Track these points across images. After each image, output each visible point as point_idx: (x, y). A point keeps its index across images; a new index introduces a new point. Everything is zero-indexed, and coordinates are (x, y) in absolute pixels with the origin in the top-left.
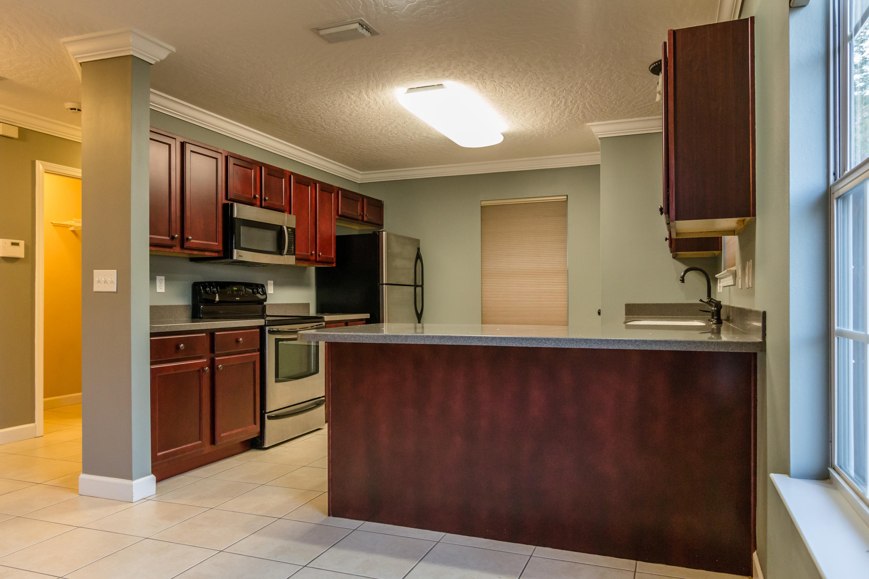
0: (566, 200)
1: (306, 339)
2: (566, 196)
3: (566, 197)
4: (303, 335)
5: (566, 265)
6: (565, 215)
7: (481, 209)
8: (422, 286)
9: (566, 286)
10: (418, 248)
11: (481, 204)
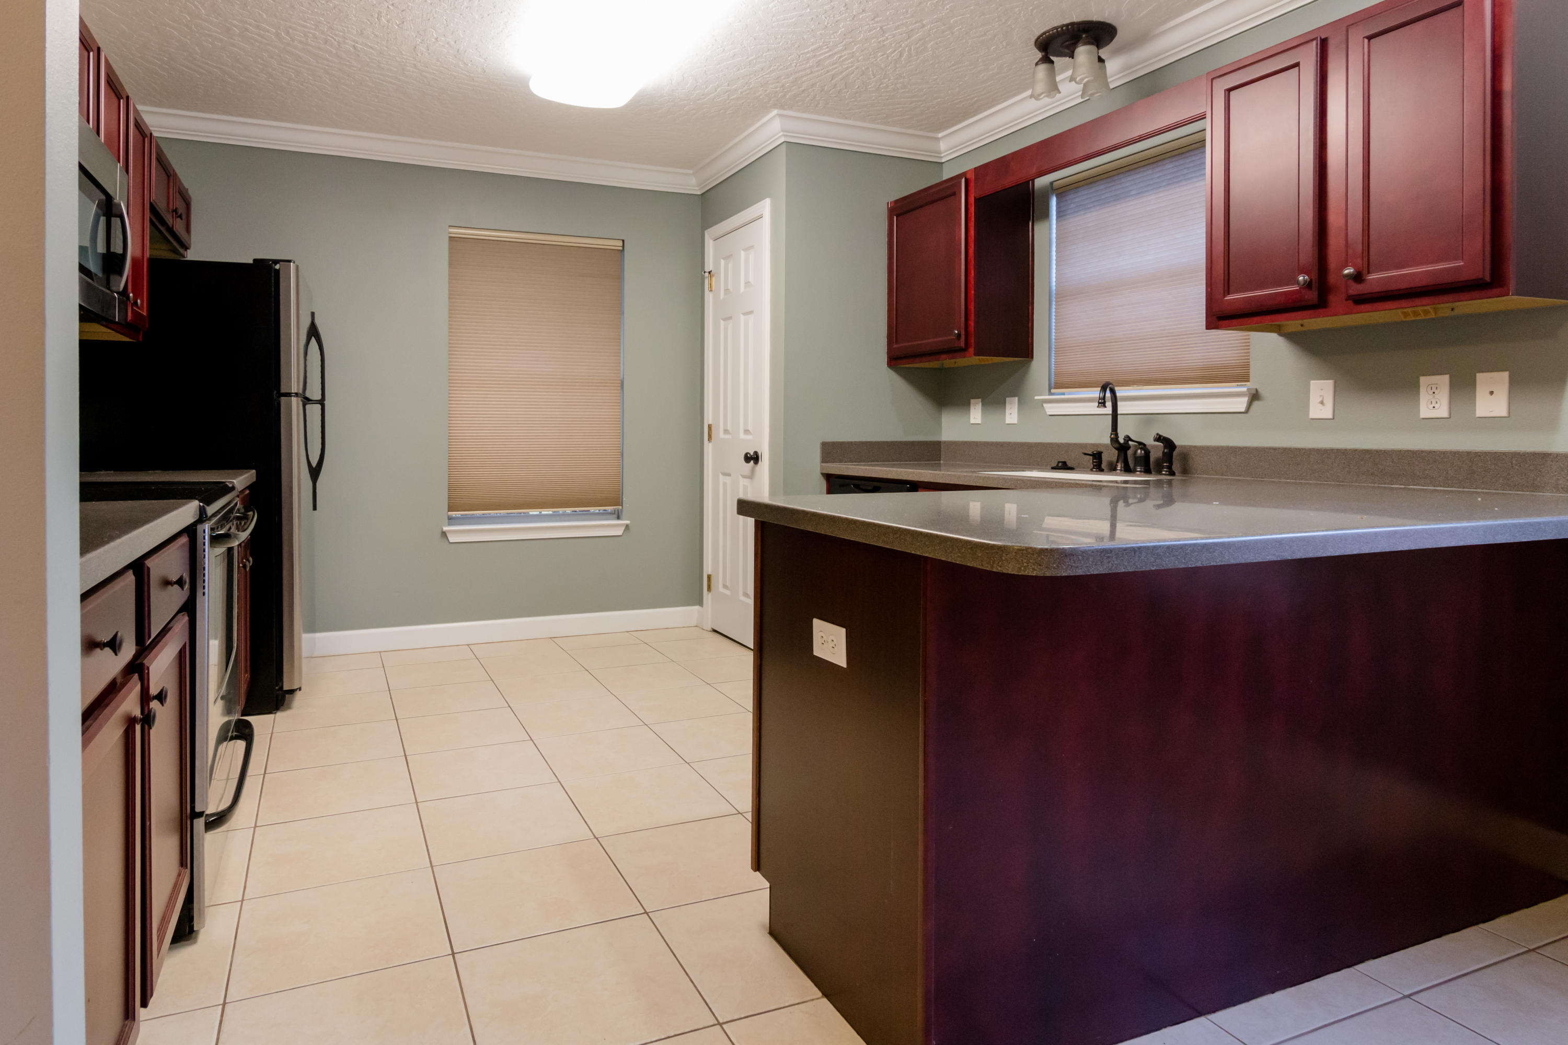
0: (621, 248)
1: (1077, 567)
2: (622, 241)
3: (621, 244)
4: (1066, 556)
5: (619, 373)
6: (619, 277)
7: (450, 245)
8: (322, 402)
9: (619, 409)
10: (313, 314)
11: (451, 233)
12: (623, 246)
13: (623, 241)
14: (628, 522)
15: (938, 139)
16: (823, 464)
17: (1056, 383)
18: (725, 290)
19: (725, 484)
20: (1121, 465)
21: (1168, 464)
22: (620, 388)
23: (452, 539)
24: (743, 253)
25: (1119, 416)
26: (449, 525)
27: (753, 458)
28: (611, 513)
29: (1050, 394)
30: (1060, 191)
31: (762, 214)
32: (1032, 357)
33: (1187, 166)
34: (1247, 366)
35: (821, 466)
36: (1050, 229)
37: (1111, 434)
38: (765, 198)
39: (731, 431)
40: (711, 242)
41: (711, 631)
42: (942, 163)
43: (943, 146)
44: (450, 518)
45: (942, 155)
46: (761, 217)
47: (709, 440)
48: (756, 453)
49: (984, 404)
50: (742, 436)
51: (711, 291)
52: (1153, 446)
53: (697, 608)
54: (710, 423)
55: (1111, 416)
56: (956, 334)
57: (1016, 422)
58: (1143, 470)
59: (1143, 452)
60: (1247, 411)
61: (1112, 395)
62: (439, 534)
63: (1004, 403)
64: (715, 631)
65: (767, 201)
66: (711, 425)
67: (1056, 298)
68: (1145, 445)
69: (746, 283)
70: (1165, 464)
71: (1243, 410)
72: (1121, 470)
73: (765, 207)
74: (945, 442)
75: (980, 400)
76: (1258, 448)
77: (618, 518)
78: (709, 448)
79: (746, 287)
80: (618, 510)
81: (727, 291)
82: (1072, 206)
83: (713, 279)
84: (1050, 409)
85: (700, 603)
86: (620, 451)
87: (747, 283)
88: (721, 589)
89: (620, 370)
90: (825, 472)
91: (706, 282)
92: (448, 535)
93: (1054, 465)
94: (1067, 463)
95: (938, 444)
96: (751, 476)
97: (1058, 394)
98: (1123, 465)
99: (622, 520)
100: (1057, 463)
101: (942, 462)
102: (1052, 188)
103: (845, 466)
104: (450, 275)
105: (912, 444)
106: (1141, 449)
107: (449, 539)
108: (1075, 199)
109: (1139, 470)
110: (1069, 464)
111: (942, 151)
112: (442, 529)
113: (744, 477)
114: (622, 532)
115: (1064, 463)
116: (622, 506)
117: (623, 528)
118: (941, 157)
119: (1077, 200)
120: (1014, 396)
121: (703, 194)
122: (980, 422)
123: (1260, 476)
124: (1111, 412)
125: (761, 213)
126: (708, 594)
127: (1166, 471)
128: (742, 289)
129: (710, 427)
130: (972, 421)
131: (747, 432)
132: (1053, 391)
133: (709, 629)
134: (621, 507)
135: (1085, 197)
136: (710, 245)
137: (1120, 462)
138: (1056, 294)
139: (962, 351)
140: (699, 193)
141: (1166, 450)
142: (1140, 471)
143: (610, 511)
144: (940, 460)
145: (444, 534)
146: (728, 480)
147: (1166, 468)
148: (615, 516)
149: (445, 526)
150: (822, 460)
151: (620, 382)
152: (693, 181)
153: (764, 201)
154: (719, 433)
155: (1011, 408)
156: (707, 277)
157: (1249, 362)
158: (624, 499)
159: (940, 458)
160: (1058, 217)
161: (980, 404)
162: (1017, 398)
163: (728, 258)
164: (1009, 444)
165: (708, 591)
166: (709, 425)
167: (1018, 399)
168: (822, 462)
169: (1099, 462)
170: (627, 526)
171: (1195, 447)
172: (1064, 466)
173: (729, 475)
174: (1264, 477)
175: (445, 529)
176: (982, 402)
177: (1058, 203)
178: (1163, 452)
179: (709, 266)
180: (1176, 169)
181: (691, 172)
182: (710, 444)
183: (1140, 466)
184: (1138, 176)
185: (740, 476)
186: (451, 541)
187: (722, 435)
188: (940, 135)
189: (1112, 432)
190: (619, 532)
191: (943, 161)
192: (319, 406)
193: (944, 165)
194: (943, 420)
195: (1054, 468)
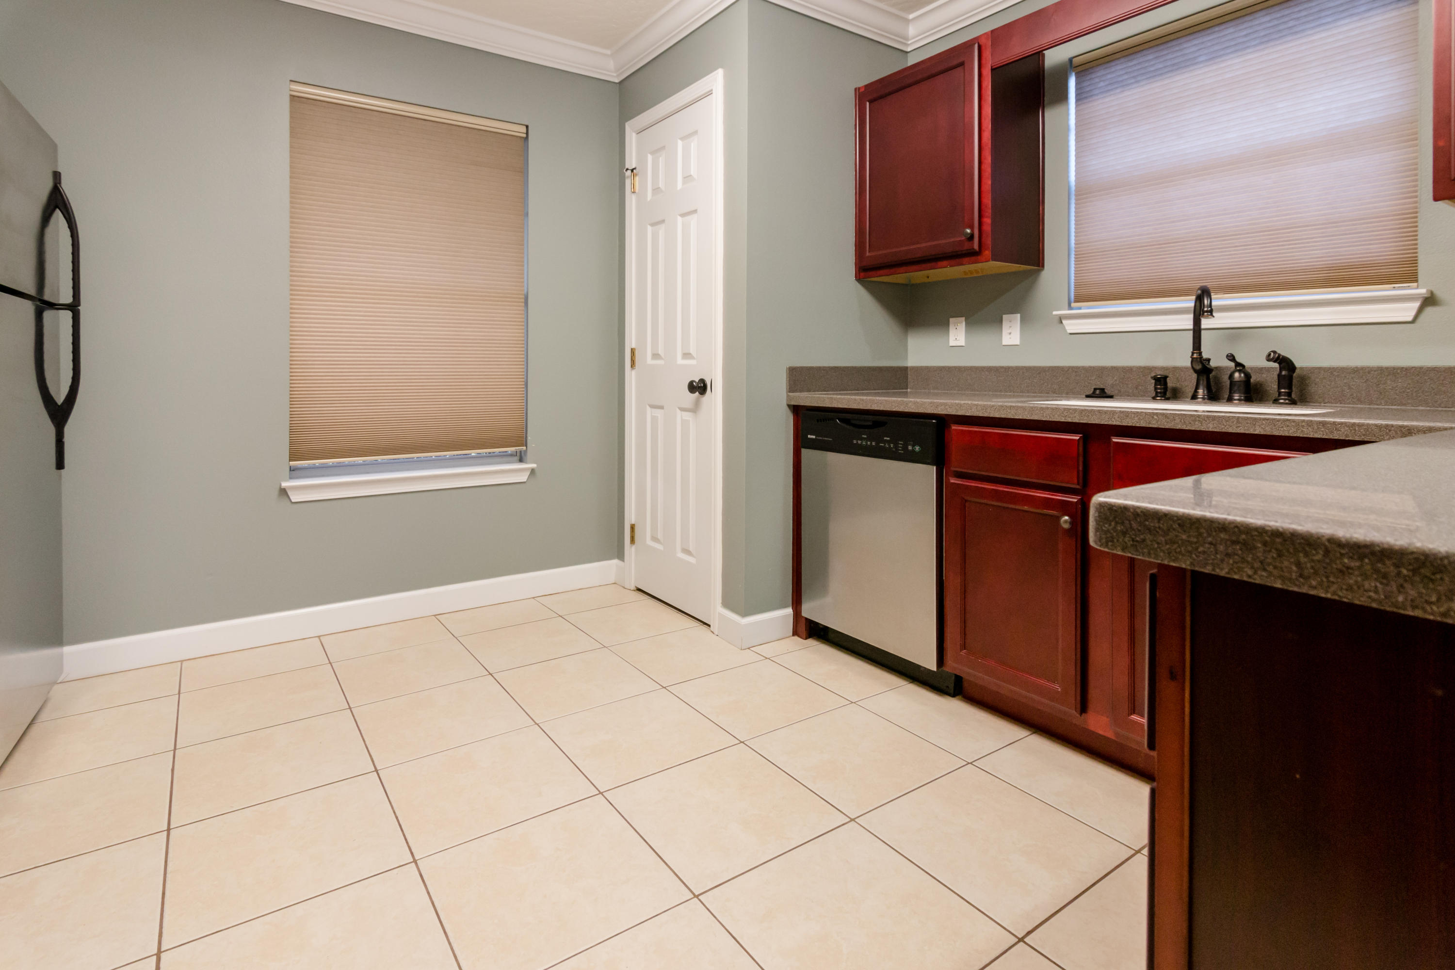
0: (525, 135)
2: (525, 127)
3: (524, 130)
5: (523, 287)
6: (522, 170)
7: (291, 107)
8: (74, 307)
9: (523, 329)
10: (57, 176)
11: (293, 91)
12: (527, 133)
13: (527, 127)
14: (534, 466)
15: (908, 21)
16: (790, 394)
17: (1076, 296)
18: (653, 190)
19: (654, 419)
20: (1204, 391)
21: (1287, 391)
22: (523, 304)
23: (294, 498)
24: (680, 143)
25: (1203, 332)
26: (291, 478)
27: (699, 387)
28: (511, 455)
29: (1070, 308)
30: (1080, 69)
31: (712, 90)
32: (1043, 266)
33: (1295, 16)
34: (1414, 261)
35: (788, 396)
36: (1068, 114)
37: (1193, 353)
38: (716, 69)
39: (662, 355)
40: (634, 135)
41: (634, 590)
42: (907, 52)
43: (912, 30)
44: (292, 469)
45: (909, 42)
46: (710, 93)
47: (632, 367)
48: (702, 381)
49: (968, 324)
50: (680, 361)
51: (634, 192)
52: (1261, 370)
53: (615, 562)
54: (633, 346)
55: (1191, 332)
56: (967, 233)
57: (1017, 342)
58: (1242, 398)
59: (1242, 375)
60: (1413, 321)
61: (1198, 303)
62: (276, 492)
63: (1001, 321)
64: (639, 590)
65: (720, 73)
66: (635, 349)
67: (1076, 195)
68: (1243, 366)
69: (684, 178)
70: (1283, 390)
71: (1410, 319)
72: (1203, 398)
73: (716, 81)
74: (913, 368)
75: (963, 319)
76: (1439, 368)
77: (521, 460)
78: (631, 377)
79: (684, 183)
80: (521, 452)
81: (656, 190)
82: (1102, 84)
83: (637, 178)
84: (1071, 326)
85: (621, 556)
86: (523, 380)
87: (687, 178)
88: (649, 542)
89: (523, 282)
90: (793, 403)
91: (628, 182)
92: (290, 493)
93: (1090, 392)
94: (1106, 391)
95: (905, 369)
96: (695, 409)
97: (1086, 308)
98: (1205, 392)
99: (526, 463)
100: (1092, 390)
101: (909, 390)
102: (1071, 65)
103: (827, 396)
104: (291, 147)
105: (880, 369)
106: (1240, 371)
107: (291, 498)
108: (1102, 77)
109: (1236, 398)
110: (1108, 391)
111: (910, 38)
112: (281, 485)
113: (682, 409)
114: (527, 478)
115: (1102, 390)
116: (527, 447)
117: (528, 473)
118: (908, 45)
119: (1109, 76)
120: (1013, 311)
121: (621, 83)
122: (963, 344)
123: (1443, 405)
124: (1191, 327)
125: (710, 89)
126: (631, 547)
127: (1285, 399)
128: (680, 185)
129: (633, 351)
130: (952, 343)
131: (687, 355)
132: (1073, 305)
133: (633, 588)
134: (524, 448)
135: (1121, 72)
136: (632, 140)
137: (1201, 387)
138: (1076, 191)
139: (973, 255)
140: (617, 81)
141: (1284, 373)
142: (1239, 400)
143: (509, 452)
144: (907, 389)
145: (283, 492)
146: (658, 413)
147: (1284, 396)
148: (517, 458)
149: (286, 481)
150: (789, 388)
151: (523, 296)
152: (611, 64)
153: (716, 72)
154: (646, 359)
155: (1010, 327)
156: (628, 177)
157: (1416, 257)
158: (529, 438)
159: (907, 385)
160: (1078, 99)
161: (964, 323)
162: (1019, 315)
163: (655, 152)
164: (1007, 369)
165: (631, 543)
166: (632, 349)
167: (1021, 317)
168: (789, 392)
169: (1164, 388)
170: (533, 471)
171: (1320, 369)
172: (1101, 394)
173: (662, 407)
174: (1450, 406)
175: (284, 484)
176: (965, 321)
177: (1077, 84)
178: (1279, 375)
179: (631, 161)
180: (1276, 22)
181: (608, 52)
182: (634, 372)
183: (1240, 393)
184: (1211, 37)
185: (678, 409)
186: (293, 501)
187: (649, 361)
188: (911, 16)
189: (1194, 350)
190: (523, 477)
191: (909, 50)
192: (69, 314)
193: (909, 54)
194: (909, 342)
195: (1088, 396)
